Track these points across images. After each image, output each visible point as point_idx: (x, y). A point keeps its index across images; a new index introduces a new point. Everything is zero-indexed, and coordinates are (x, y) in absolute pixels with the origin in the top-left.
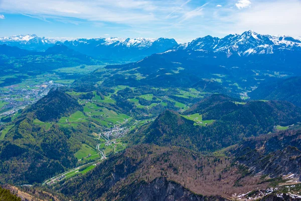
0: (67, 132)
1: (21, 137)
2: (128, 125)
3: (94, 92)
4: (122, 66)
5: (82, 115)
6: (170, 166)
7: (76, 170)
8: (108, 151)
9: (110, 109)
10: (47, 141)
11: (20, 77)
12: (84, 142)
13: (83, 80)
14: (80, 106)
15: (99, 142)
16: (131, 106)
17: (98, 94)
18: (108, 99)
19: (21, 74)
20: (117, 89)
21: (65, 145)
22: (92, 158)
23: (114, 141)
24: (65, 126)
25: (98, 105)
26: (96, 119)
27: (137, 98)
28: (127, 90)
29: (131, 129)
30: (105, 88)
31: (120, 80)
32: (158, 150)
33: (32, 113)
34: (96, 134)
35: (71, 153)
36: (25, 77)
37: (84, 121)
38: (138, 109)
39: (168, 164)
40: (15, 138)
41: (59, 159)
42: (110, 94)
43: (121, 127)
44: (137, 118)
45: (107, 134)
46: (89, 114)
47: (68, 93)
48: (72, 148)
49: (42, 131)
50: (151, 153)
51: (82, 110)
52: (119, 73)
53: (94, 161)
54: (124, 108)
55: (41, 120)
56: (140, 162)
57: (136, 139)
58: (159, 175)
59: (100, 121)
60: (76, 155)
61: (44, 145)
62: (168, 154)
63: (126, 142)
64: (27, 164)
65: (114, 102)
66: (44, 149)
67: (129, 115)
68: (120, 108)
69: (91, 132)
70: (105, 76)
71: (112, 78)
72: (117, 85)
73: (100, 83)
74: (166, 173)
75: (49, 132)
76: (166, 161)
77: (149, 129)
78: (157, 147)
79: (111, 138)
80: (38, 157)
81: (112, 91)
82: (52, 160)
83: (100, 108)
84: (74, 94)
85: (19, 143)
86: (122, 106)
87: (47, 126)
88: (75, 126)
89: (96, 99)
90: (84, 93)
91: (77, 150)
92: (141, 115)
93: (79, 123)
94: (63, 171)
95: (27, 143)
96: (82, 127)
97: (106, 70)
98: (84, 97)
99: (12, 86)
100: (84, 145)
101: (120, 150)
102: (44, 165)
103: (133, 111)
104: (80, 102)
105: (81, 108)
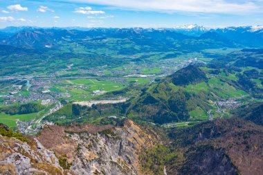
0: (188, 96)
1: (158, 92)
2: (243, 100)
3: (221, 70)
4: (258, 50)
5: (206, 85)
7: (186, 124)
8: (216, 116)
9: (230, 85)
10: (173, 99)
11: (177, 54)
12: (198, 105)
13: (219, 59)
14: (206, 78)
15: (212, 108)
16: (251, 85)
17: (224, 71)
18: (233, 77)
19: (178, 52)
20: (244, 69)
21: (184, 104)
22: (201, 119)
23: (224, 110)
24: (188, 91)
25: (221, 80)
26: (216, 91)
27: (260, 79)
28: (254, 70)
29: (243, 104)
30: (234, 67)
31: (251, 62)
33: (170, 79)
34: (212, 102)
35: (187, 111)
36: (180, 54)
37: (206, 90)
38: (258, 89)
40: (154, 92)
41: (177, 113)
42: (236, 73)
43: (236, 101)
44: (254, 97)
45: (221, 104)
46: (212, 86)
47: (201, 68)
48: (188, 108)
49: (172, 91)
51: (207, 82)
52: (253, 56)
54: (244, 86)
55: (175, 84)
56: (225, 132)
57: (242, 113)
59: (219, 93)
60: (189, 113)
61: (170, 101)
62: (252, 132)
63: (233, 113)
64: (157, 110)
65: (236, 79)
66: (169, 104)
67: (248, 92)
68: (241, 86)
69: (208, 99)
70: (239, 58)
71: (244, 60)
72: (246, 66)
73: (233, 62)
75: (175, 93)
76: (245, 138)
77: (258, 108)
78: (253, 124)
79: (223, 107)
80: (164, 108)
81: (239, 71)
82: (173, 112)
83: (222, 82)
84: (205, 69)
85: (155, 96)
86: (244, 83)
87: (175, 88)
88: (196, 93)
89: (222, 75)
90: (214, 70)
91: (191, 109)
92: (259, 94)
93: (201, 91)
94: (177, 122)
95: (160, 97)
96: (202, 95)
97: (241, 52)
98: (213, 73)
99: (169, 59)
100: (198, 107)
102: (166, 114)
103: (253, 90)
104: (207, 76)
105: (206, 80)
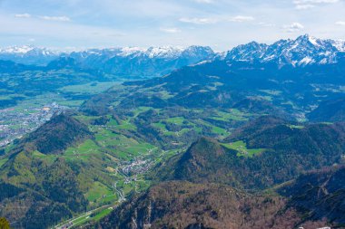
0: (75, 167)
1: (17, 174)
2: (152, 156)
3: (109, 116)
4: (144, 82)
5: (94, 145)
6: (208, 209)
7: (87, 216)
8: (128, 190)
9: (129, 137)
10: (51, 178)
11: (16, 98)
12: (96, 180)
13: (95, 101)
14: (90, 133)
15: (116, 178)
16: (156, 133)
17: (113, 117)
18: (127, 124)
19: (17, 95)
20: (137, 112)
21: (73, 183)
22: (108, 200)
23: (134, 177)
24: (72, 159)
25: (114, 132)
26: (109, 150)
27: (163, 123)
28: (150, 112)
29: (156, 162)
30: (122, 110)
31: (142, 101)
32: (191, 188)
33: (32, 144)
34: (112, 169)
35: (80, 193)
36: (21, 99)
37: (96, 152)
38: (166, 136)
39: (205, 206)
40: (10, 175)
41: (66, 202)
42: (130, 118)
43: (144, 159)
44: (164, 148)
45: (126, 169)
46: (103, 144)
47: (76, 117)
48: (81, 187)
49: (43, 166)
50: (182, 192)
51: (93, 139)
52: (140, 91)
53: (109, 203)
54: (147, 136)
55: (42, 152)
57: (163, 175)
58: (194, 221)
59: (117, 152)
60: (86, 196)
61: (47, 185)
62: (204, 193)
64: (25, 208)
65: (134, 128)
66: (47, 190)
67: (154, 144)
68: (143, 136)
69: (106, 166)
70: (123, 95)
71: (131, 97)
72: (137, 106)
73: (117, 104)
74: (203, 218)
75: (52, 167)
76: (202, 202)
77: (180, 162)
78: (191, 184)
79: (131, 173)
80: (38, 198)
81: (131, 115)
82: (57, 203)
83: (116, 135)
84: (83, 118)
85: (14, 181)
86: (145, 131)
87: (48, 159)
88: (84, 160)
89: (111, 124)
90: (97, 117)
91: (87, 189)
92: (169, 144)
93: (90, 156)
94: (71, 217)
95: (25, 181)
96: (94, 160)
97: (123, 87)
98: (97, 122)
99: (5, 110)
100: (97, 183)
101: (143, 189)
102: (46, 209)
103: (159, 139)
104: (91, 129)
105: (92, 136)
